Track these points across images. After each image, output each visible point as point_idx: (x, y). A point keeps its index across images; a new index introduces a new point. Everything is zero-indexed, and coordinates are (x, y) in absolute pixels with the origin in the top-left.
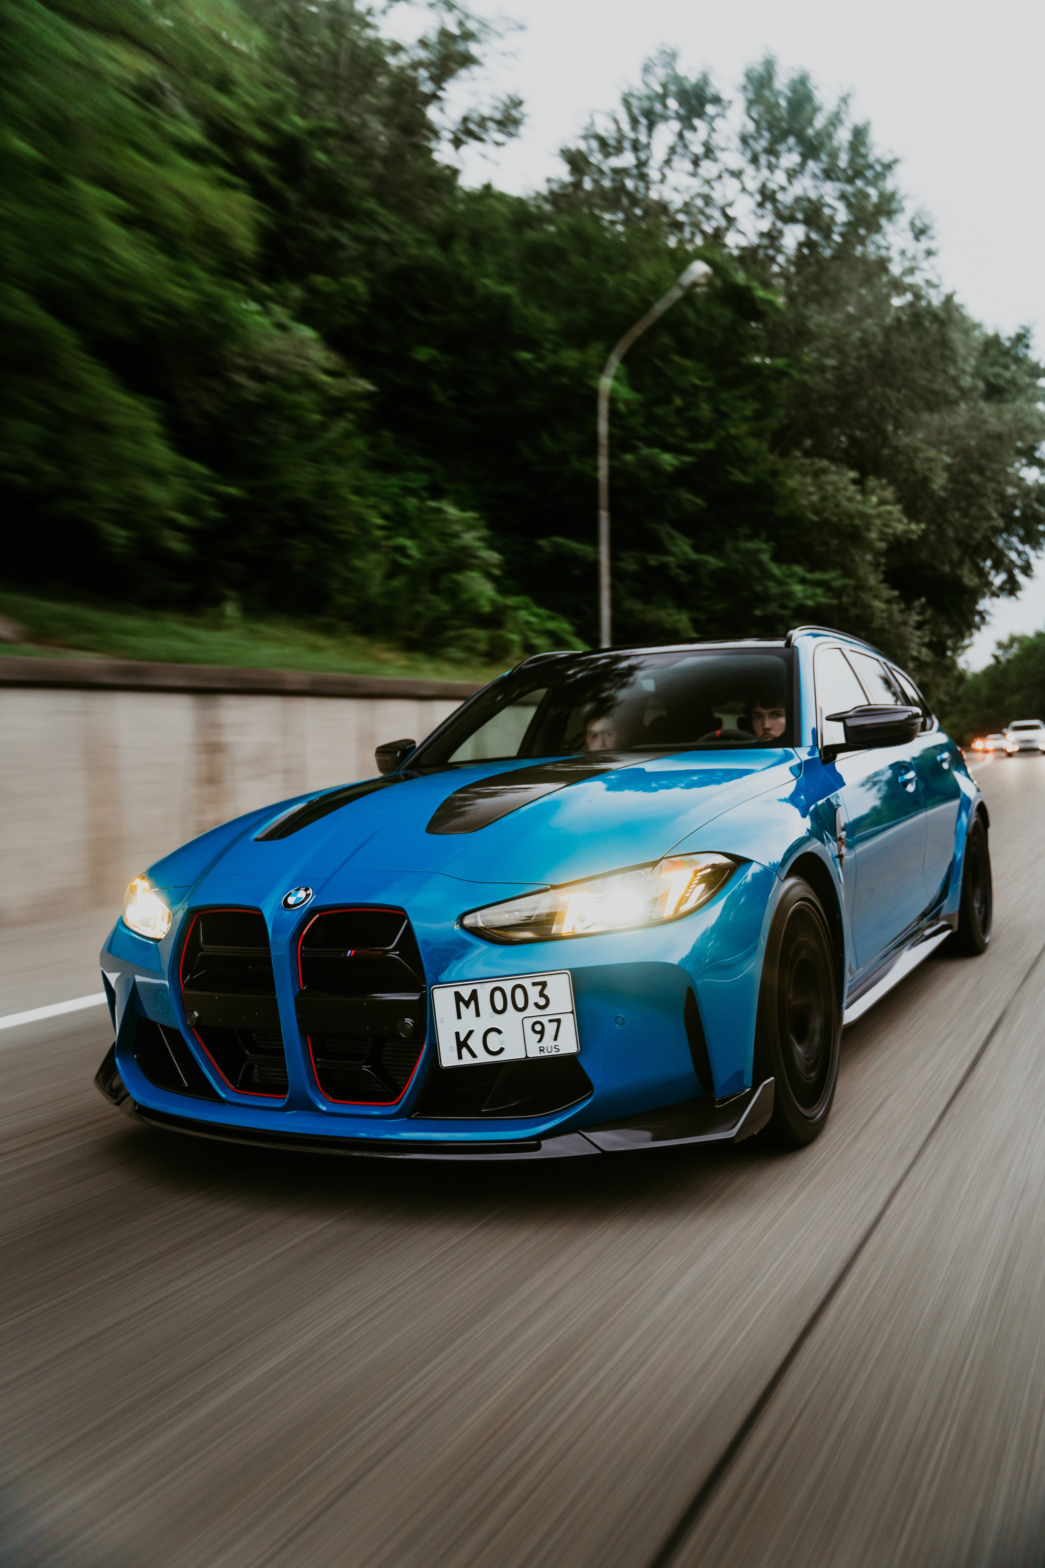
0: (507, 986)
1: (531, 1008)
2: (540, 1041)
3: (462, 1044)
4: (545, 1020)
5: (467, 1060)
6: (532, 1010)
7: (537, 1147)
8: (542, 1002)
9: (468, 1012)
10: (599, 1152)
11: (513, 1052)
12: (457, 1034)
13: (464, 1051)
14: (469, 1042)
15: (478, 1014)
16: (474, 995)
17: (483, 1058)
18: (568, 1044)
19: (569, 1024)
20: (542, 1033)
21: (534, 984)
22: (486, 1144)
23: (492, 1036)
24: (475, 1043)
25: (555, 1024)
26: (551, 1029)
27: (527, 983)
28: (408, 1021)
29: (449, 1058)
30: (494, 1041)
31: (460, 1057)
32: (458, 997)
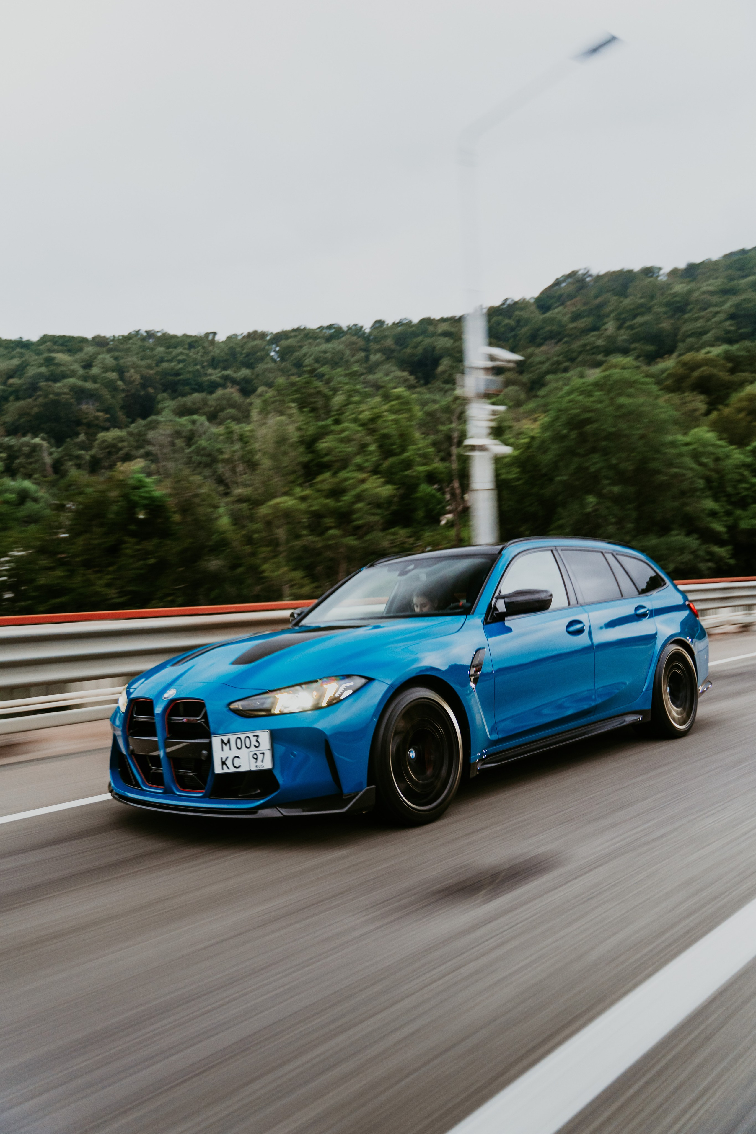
0: (243, 736)
1: (252, 746)
2: (256, 762)
3: (224, 763)
4: (258, 753)
5: (226, 770)
6: (253, 748)
7: (256, 813)
8: (257, 744)
9: (226, 748)
10: (281, 815)
11: (244, 768)
12: (222, 758)
13: (225, 766)
14: (227, 763)
15: (230, 749)
16: (229, 741)
17: (233, 770)
18: (267, 764)
19: (268, 755)
20: (256, 759)
21: (254, 736)
22: (231, 810)
23: (236, 759)
24: (229, 763)
25: (262, 755)
26: (260, 757)
27: (251, 735)
28: (204, 752)
29: (218, 769)
30: (237, 762)
31: (223, 769)
32: (223, 742)
